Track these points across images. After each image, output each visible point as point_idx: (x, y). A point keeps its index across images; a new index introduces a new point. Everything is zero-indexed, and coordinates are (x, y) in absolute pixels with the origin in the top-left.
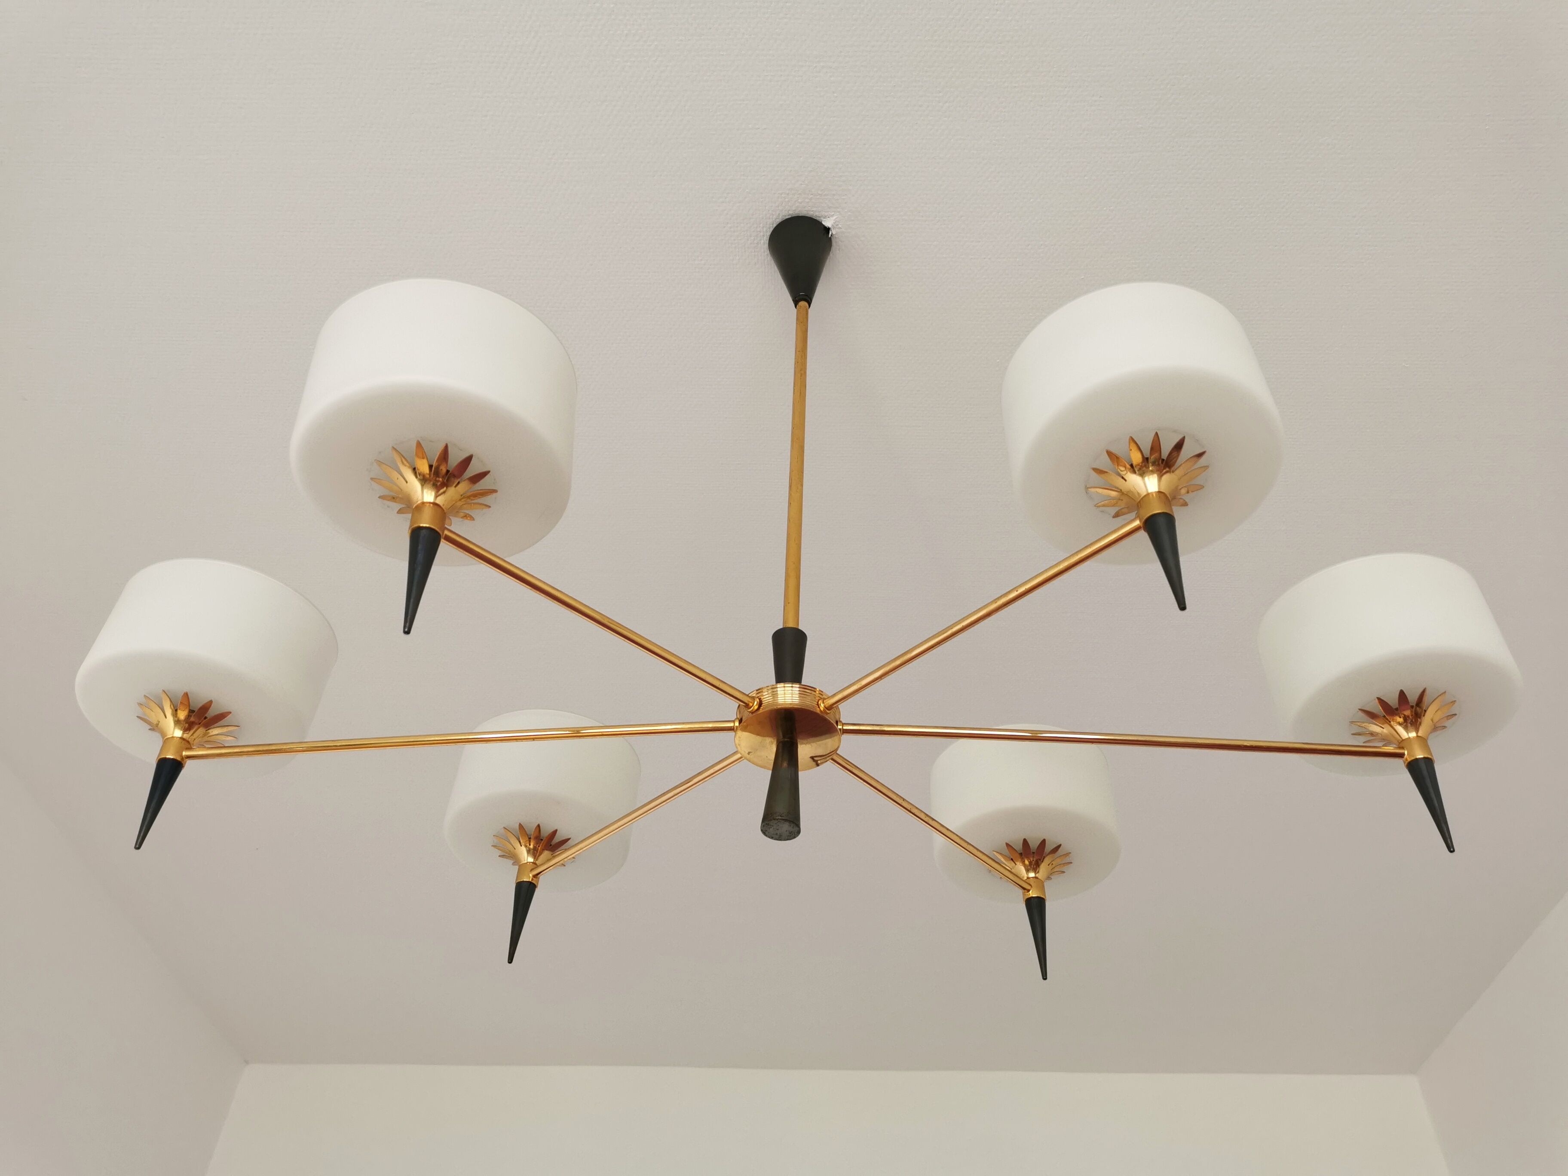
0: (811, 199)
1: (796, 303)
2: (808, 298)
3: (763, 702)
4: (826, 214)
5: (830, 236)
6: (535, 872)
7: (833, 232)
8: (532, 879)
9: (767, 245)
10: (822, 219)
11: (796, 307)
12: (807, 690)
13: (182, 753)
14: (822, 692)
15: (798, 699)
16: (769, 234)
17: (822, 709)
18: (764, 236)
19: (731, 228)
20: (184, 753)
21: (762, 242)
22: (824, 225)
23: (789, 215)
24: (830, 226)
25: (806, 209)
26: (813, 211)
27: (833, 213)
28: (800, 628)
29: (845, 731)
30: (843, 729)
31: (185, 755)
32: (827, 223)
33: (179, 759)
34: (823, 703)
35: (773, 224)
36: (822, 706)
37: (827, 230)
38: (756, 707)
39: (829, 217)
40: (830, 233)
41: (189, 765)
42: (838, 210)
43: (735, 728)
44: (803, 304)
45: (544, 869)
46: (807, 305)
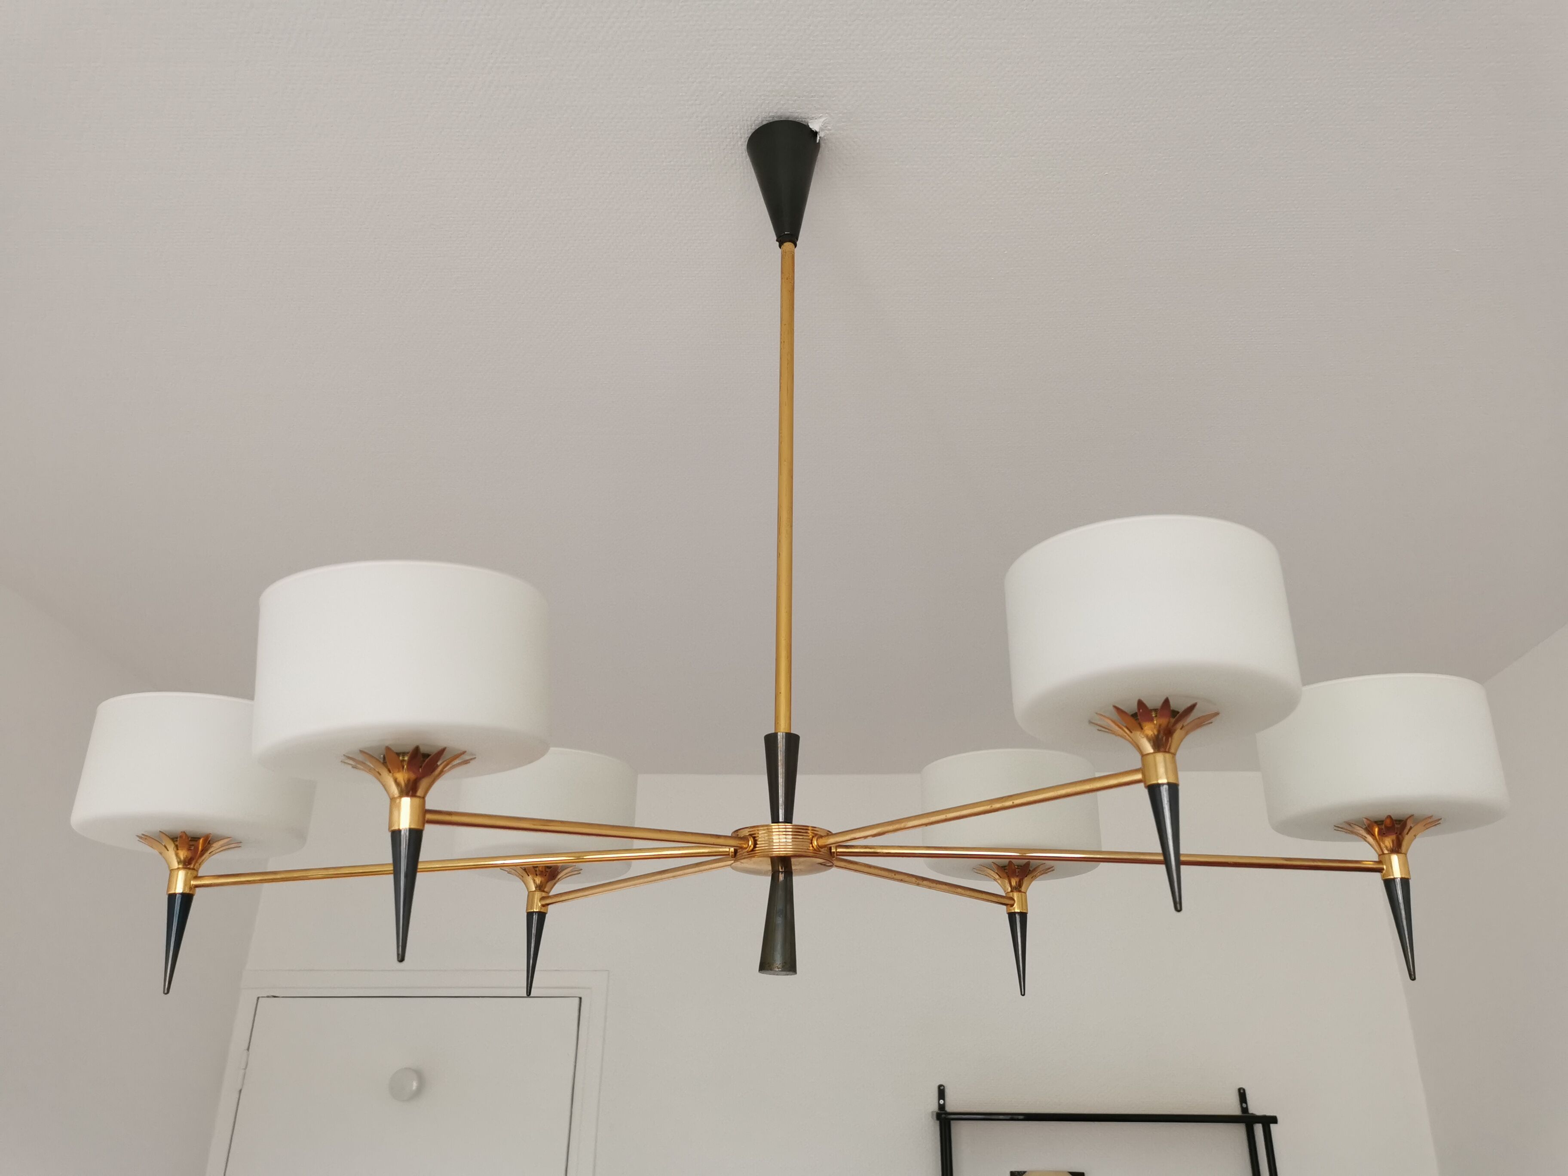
0: (795, 101)
1: (781, 241)
2: (794, 239)
3: (758, 843)
4: (813, 116)
5: (818, 142)
6: (544, 902)
7: (821, 134)
8: (541, 908)
9: (745, 147)
10: (808, 120)
11: (780, 248)
12: (800, 831)
13: (190, 882)
14: (815, 827)
15: (791, 844)
16: (748, 135)
17: (815, 847)
18: (741, 137)
19: (703, 130)
20: (193, 883)
21: (740, 143)
22: (811, 129)
23: (769, 117)
24: (818, 130)
25: (790, 111)
26: (797, 113)
27: (821, 115)
28: (792, 732)
29: (838, 854)
30: (837, 852)
31: (193, 885)
32: (814, 126)
33: (187, 891)
34: (817, 840)
35: (751, 126)
36: (815, 843)
37: (815, 134)
38: (751, 848)
39: (816, 119)
40: (818, 138)
41: (198, 894)
42: (827, 111)
43: (731, 854)
44: (788, 245)
45: (554, 902)
46: (794, 247)
